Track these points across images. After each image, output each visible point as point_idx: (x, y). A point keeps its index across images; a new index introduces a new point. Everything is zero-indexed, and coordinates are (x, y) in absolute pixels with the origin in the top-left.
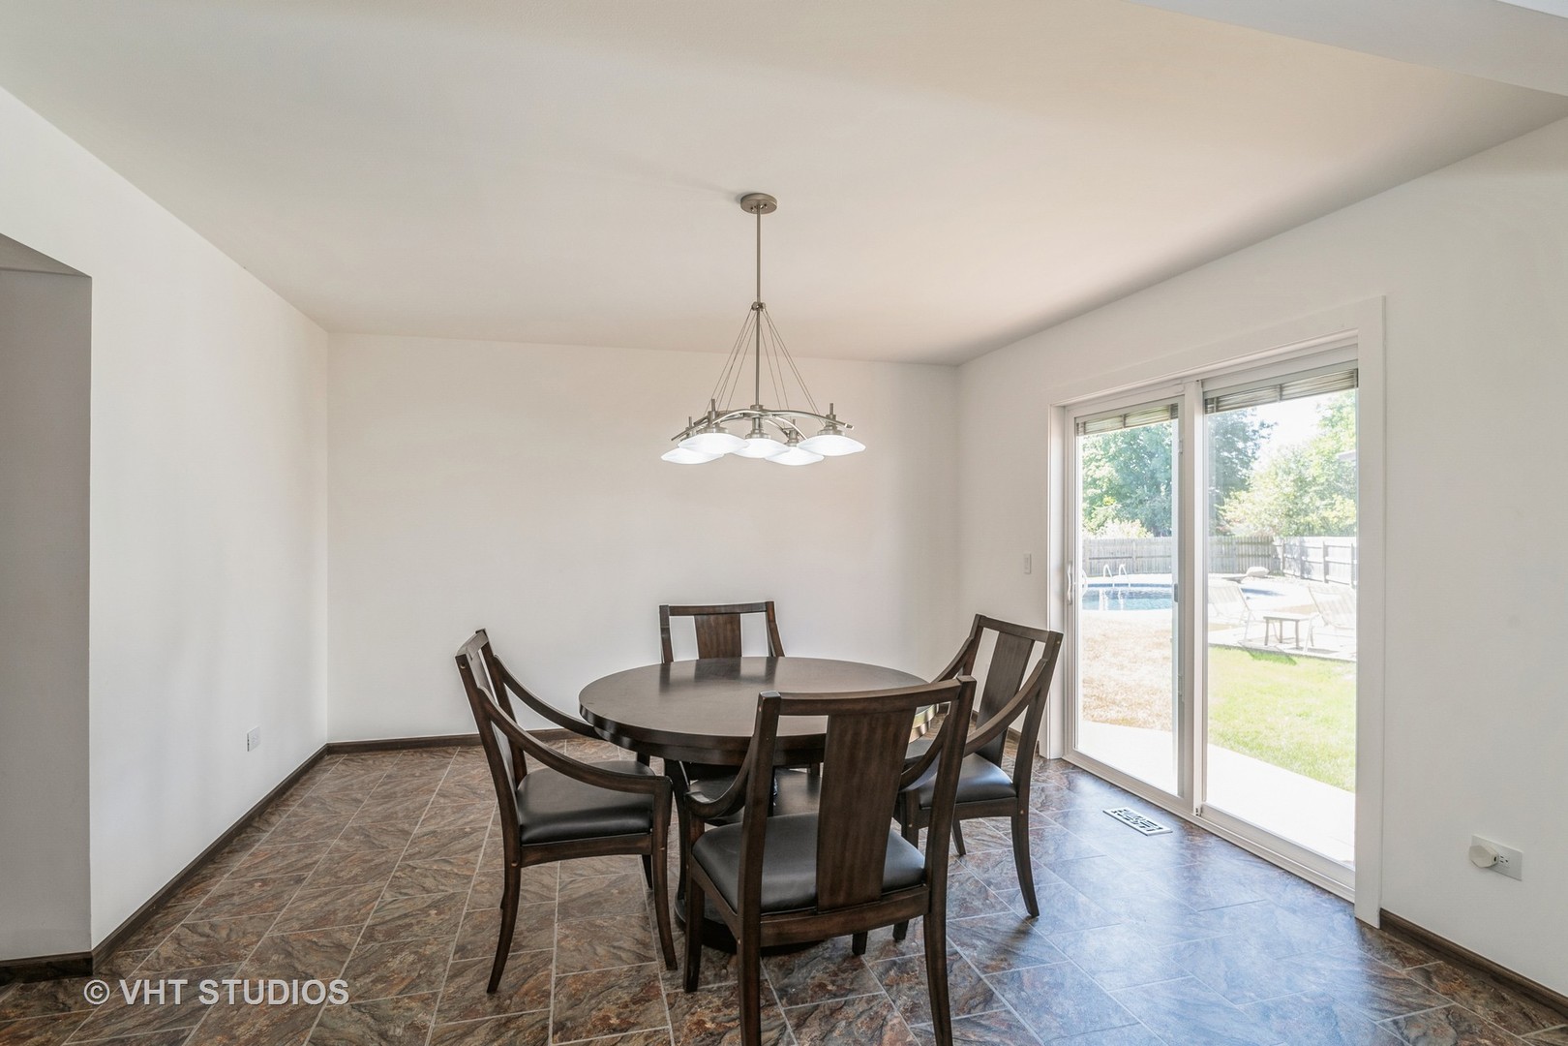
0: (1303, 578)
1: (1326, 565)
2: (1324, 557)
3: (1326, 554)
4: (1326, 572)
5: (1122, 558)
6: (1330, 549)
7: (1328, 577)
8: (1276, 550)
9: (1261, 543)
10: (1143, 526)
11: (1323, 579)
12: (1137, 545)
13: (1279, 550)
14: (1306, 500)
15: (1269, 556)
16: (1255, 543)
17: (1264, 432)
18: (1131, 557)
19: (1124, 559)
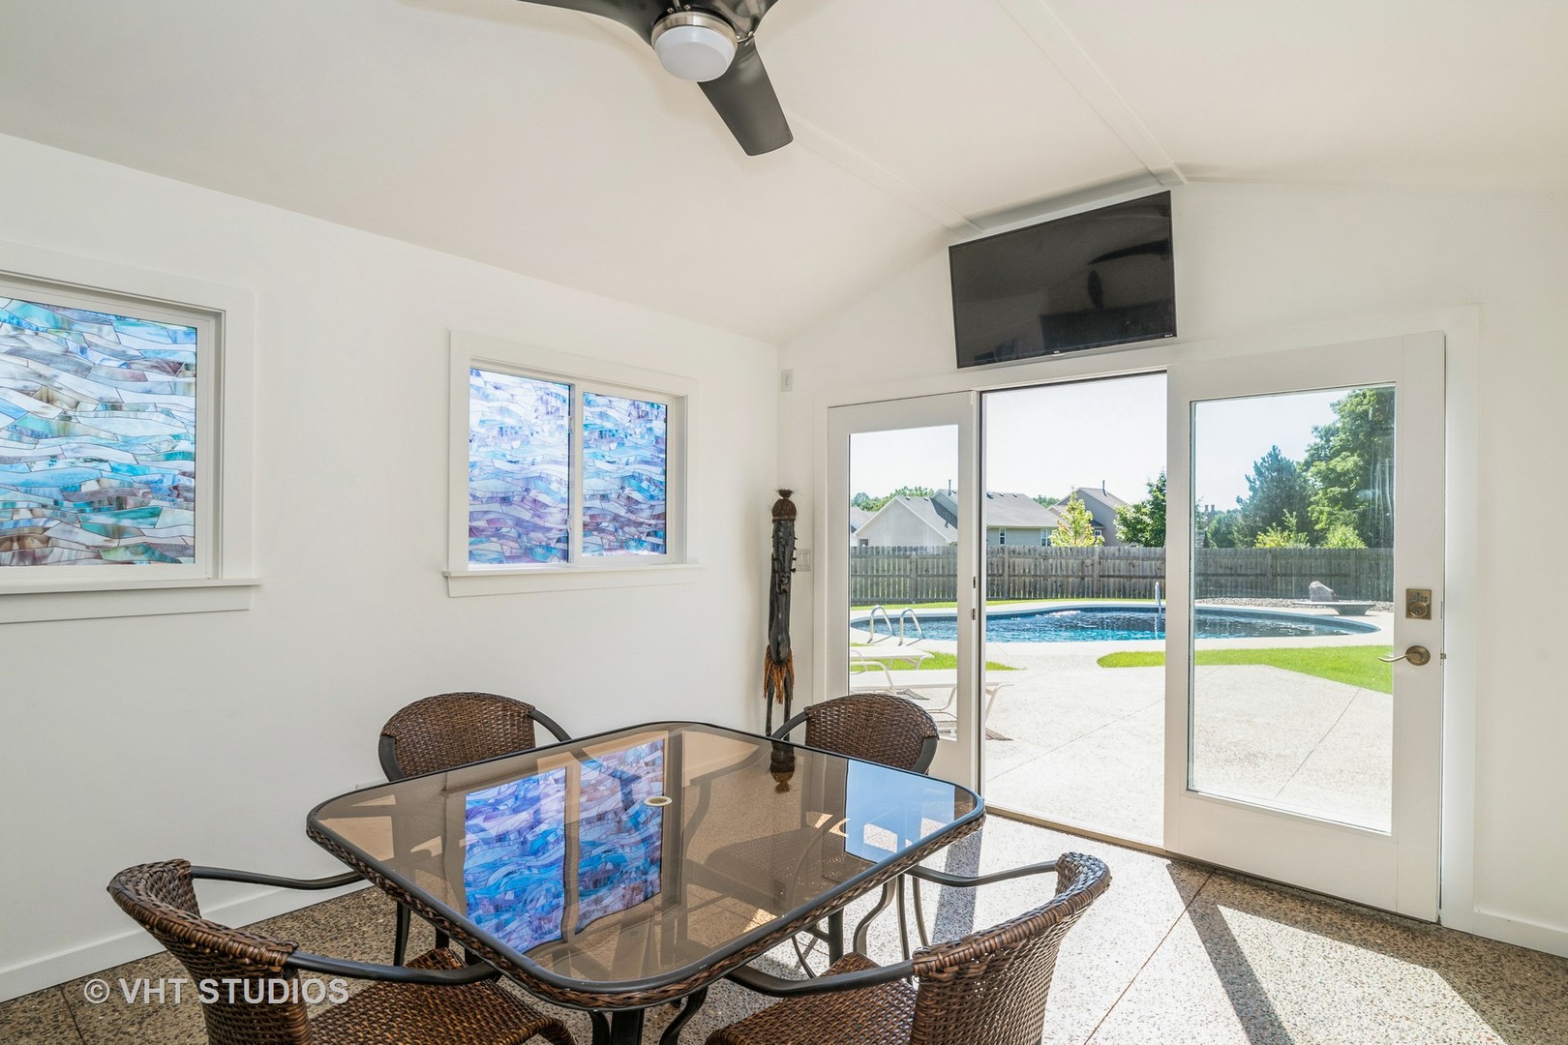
18: (1264, 575)
19: (1252, 577)
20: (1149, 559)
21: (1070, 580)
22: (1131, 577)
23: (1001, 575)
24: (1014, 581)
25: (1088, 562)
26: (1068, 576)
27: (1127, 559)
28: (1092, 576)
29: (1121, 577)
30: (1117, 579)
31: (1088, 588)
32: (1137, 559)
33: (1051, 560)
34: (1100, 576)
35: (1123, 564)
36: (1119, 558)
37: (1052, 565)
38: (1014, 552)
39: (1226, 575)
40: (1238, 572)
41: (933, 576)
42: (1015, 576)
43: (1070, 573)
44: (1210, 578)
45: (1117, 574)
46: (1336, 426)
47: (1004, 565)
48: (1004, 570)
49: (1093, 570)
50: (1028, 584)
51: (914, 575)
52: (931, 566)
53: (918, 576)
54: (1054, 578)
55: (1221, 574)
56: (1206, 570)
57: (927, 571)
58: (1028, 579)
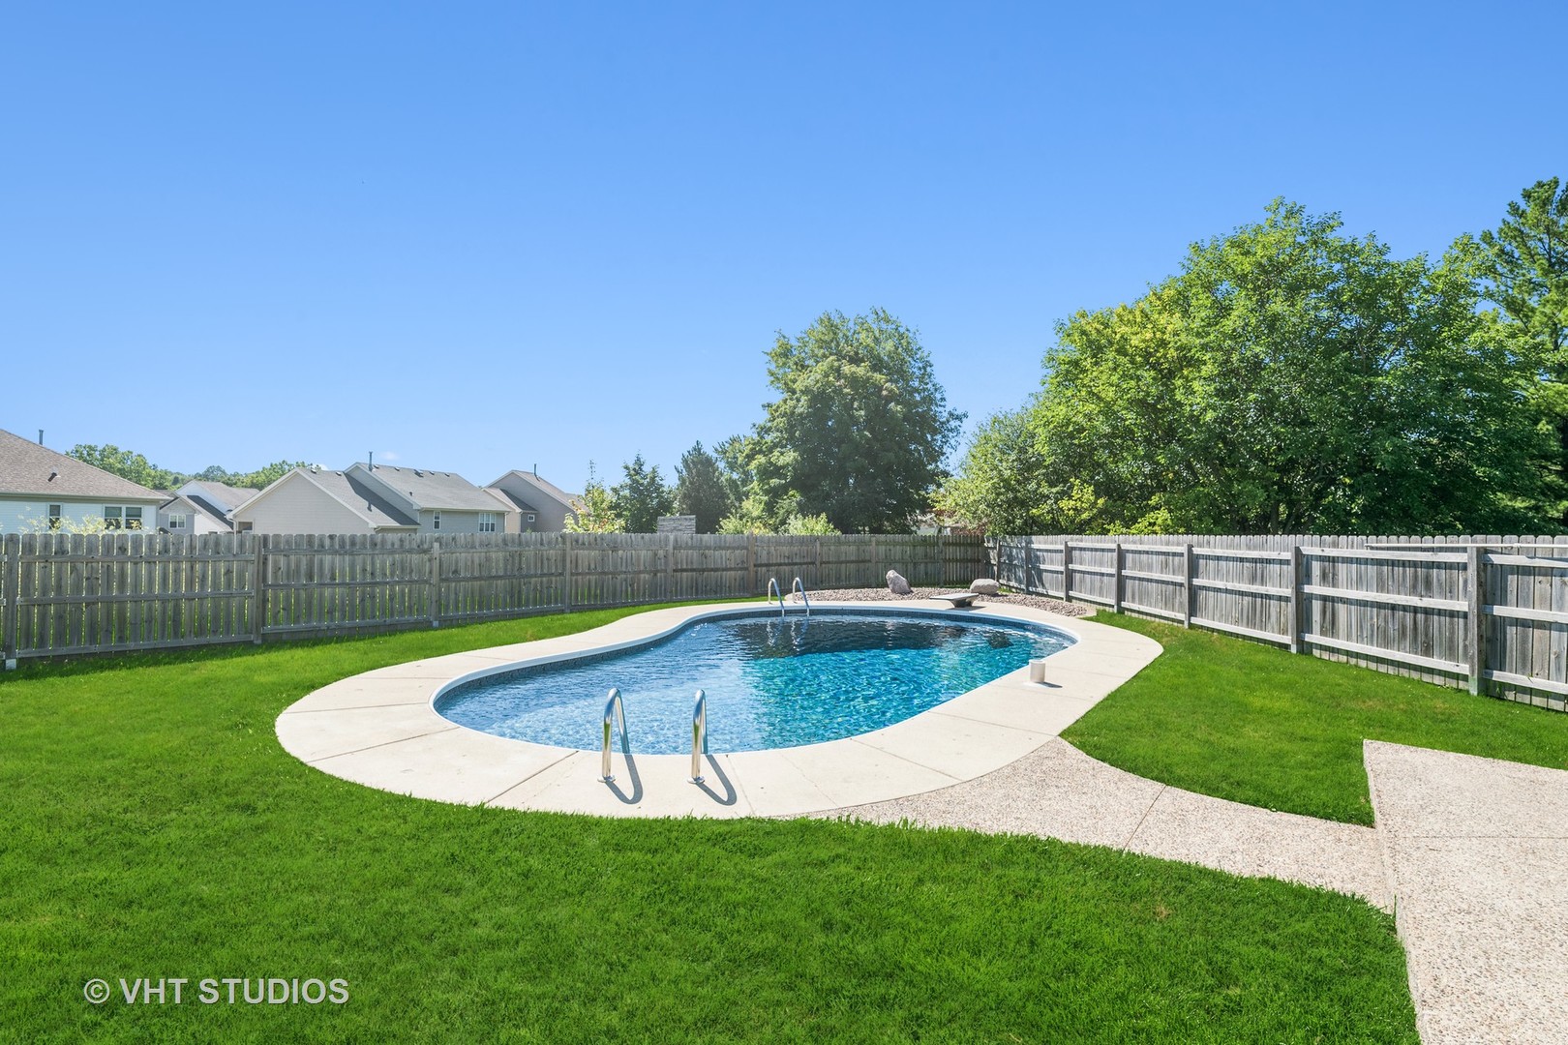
0: (1030, 593)
1: (1070, 576)
2: (1067, 564)
3: (1069, 560)
4: (1069, 586)
5: (801, 564)
6: (1076, 553)
7: (1071, 593)
8: (988, 555)
9: (971, 545)
10: (828, 522)
11: (1062, 594)
12: (821, 545)
13: (993, 554)
14: (1032, 486)
15: (979, 561)
16: (963, 544)
17: (953, 424)
18: (813, 563)
19: (805, 566)
20: (721, 548)
21: (642, 576)
22: (704, 570)
23: (561, 574)
24: (576, 581)
25: (661, 553)
26: (640, 572)
27: (700, 548)
28: (666, 571)
29: (693, 570)
30: (690, 574)
31: (661, 586)
32: (709, 548)
33: (620, 552)
34: (674, 571)
35: (695, 554)
36: (692, 548)
37: (621, 559)
38: (577, 541)
39: (785, 564)
41: (465, 579)
42: (578, 574)
43: (642, 568)
45: (689, 567)
46: (769, 424)
47: (564, 560)
48: (564, 566)
49: (666, 563)
50: (593, 584)
51: (434, 580)
52: (461, 564)
53: (442, 580)
54: (623, 576)
55: (780, 565)
56: (768, 559)
57: (456, 572)
58: (593, 578)
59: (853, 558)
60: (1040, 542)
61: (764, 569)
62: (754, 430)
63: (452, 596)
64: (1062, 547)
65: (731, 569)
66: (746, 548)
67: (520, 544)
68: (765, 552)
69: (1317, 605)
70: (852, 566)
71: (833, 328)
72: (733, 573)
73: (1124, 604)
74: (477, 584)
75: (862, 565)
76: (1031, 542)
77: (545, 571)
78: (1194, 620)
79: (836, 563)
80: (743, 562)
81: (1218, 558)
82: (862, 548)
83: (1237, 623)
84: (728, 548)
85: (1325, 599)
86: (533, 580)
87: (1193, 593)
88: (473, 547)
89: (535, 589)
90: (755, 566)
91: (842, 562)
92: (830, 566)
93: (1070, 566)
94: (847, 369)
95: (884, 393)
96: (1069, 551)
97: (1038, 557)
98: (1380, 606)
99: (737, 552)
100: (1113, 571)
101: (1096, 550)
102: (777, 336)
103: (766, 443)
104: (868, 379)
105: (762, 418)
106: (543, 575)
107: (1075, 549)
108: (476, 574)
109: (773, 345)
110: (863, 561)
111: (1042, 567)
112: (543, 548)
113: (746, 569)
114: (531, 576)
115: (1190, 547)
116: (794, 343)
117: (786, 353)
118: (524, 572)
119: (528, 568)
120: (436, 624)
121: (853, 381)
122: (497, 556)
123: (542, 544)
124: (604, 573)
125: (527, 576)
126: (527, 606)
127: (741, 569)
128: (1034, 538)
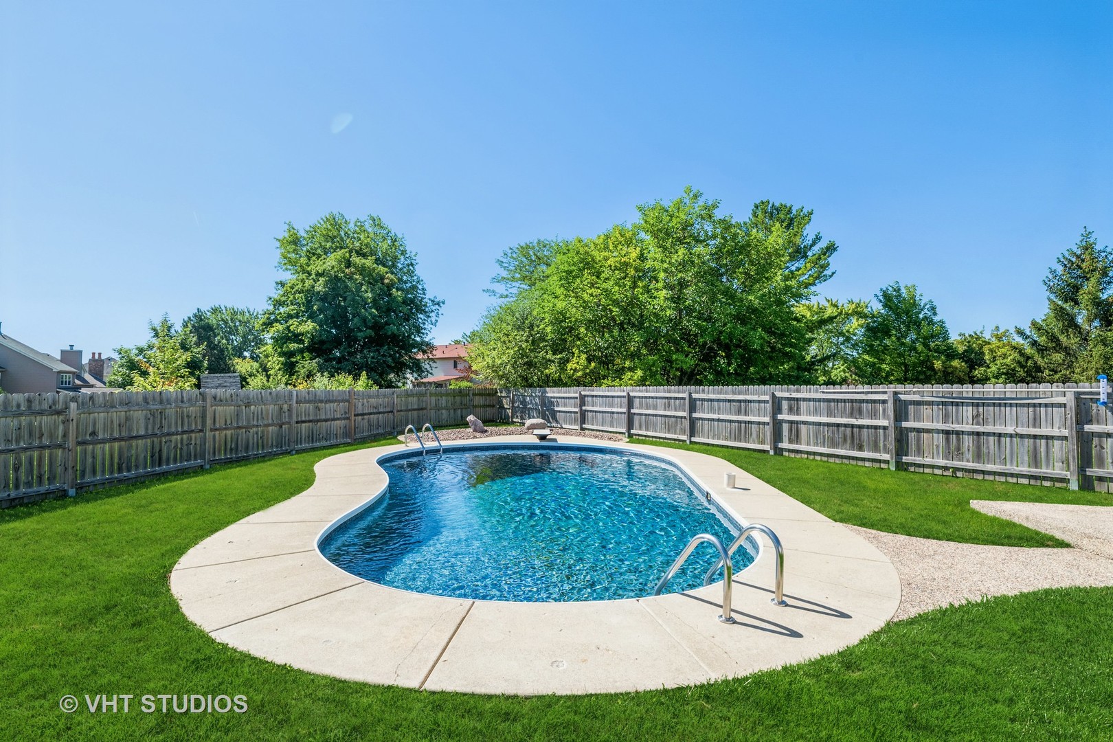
1: (583, 414)
2: (581, 406)
3: (583, 404)
4: (583, 421)
5: (384, 413)
6: (589, 399)
7: (584, 426)
8: (501, 401)
9: (489, 395)
11: (577, 427)
12: (397, 397)
13: (506, 401)
15: (493, 406)
16: (484, 395)
17: (434, 307)
18: (391, 412)
19: (386, 414)
21: (270, 428)
22: (318, 421)
23: (201, 431)
24: (214, 436)
25: (286, 407)
26: (269, 425)
28: (289, 423)
29: (310, 421)
30: (307, 424)
31: (285, 437)
32: (321, 401)
33: (252, 407)
34: (297, 422)
35: (311, 407)
36: (309, 402)
37: (253, 413)
38: (215, 398)
40: (380, 410)
41: (104, 441)
42: (216, 430)
44: (365, 417)
45: (307, 419)
46: (284, 299)
47: (204, 417)
48: (204, 423)
49: (290, 416)
50: (229, 439)
51: (71, 442)
52: (100, 426)
53: (79, 443)
54: (255, 429)
55: (371, 414)
56: (363, 410)
57: (93, 433)
58: (229, 432)
59: (416, 407)
60: (552, 393)
61: (360, 417)
62: (270, 302)
63: (90, 460)
64: (577, 395)
65: (338, 419)
66: (348, 401)
67: (161, 402)
68: (360, 404)
69: (785, 427)
70: (415, 412)
71: (338, 226)
72: (338, 422)
73: (632, 432)
74: (116, 445)
75: (421, 412)
76: (546, 392)
77: (186, 428)
78: (693, 439)
79: (406, 411)
80: (346, 413)
81: (711, 400)
82: (421, 399)
83: (726, 439)
84: (336, 401)
85: (791, 422)
86: (174, 437)
87: (693, 422)
88: (113, 406)
89: (176, 447)
90: (355, 415)
91: (409, 410)
92: (402, 413)
93: (584, 408)
94: (356, 260)
95: (386, 281)
96: (583, 398)
97: (552, 403)
98: (829, 425)
99: (342, 404)
100: (624, 410)
101: (607, 397)
102: (286, 227)
103: (280, 313)
104: (374, 269)
105: (277, 294)
106: (184, 432)
107: (585, 396)
108: (116, 435)
109: (284, 234)
110: (422, 409)
111: (556, 409)
112: (184, 405)
113: (348, 418)
114: (173, 434)
115: (690, 394)
116: (302, 233)
117: (295, 241)
118: (165, 430)
119: (169, 426)
120: (72, 492)
121: (362, 270)
122: (138, 415)
123: (182, 402)
124: (239, 428)
125: (169, 434)
126: (168, 464)
127: (344, 419)
128: (548, 389)
